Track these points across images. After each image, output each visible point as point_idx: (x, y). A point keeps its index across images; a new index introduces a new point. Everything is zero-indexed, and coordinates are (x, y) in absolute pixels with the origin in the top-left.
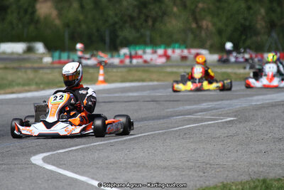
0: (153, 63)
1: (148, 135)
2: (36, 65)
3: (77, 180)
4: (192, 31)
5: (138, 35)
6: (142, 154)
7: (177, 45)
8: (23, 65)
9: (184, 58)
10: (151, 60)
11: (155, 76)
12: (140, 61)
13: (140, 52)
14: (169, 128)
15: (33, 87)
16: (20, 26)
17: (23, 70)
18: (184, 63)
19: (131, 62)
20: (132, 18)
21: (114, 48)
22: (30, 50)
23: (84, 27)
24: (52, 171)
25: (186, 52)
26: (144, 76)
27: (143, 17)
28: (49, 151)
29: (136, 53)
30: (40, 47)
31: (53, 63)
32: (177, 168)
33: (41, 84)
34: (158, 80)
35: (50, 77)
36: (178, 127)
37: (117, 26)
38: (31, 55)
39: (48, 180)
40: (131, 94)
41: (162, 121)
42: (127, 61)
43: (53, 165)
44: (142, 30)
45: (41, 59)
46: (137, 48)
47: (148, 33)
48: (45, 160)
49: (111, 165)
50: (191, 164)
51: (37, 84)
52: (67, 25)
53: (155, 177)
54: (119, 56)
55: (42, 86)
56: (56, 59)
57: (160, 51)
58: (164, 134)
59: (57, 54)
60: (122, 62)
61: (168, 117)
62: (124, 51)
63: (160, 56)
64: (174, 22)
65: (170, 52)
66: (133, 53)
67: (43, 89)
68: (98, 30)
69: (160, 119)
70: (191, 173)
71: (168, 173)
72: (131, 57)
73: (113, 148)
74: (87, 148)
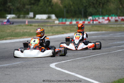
0: (103, 23)
1: (101, 55)
2: (52, 25)
3: (70, 74)
4: (120, 9)
5: (96, 11)
6: (98, 63)
7: (113, 15)
8: (46, 24)
9: (116, 21)
10: (102, 22)
11: (104, 29)
12: (97, 22)
13: (97, 18)
14: (110, 51)
15: (51, 34)
16: (45, 7)
17: (46, 27)
18: (116, 23)
19: (93, 22)
20: (93, 4)
21: (86, 16)
22: (49, 18)
23: (72, 7)
24: (59, 71)
25: (117, 18)
26: (99, 29)
27: (98, 3)
28: (58, 62)
29: (95, 19)
30: (53, 16)
31: (59, 23)
32: (114, 69)
33: (54, 32)
34: (105, 31)
35: (58, 29)
36: (114, 51)
37: (87, 7)
38: (50, 20)
39: (58, 74)
40: (93, 37)
41: (107, 48)
42: (91, 22)
43: (60, 68)
44: (98, 9)
45: (54, 21)
46: (96, 17)
47: (100, 10)
48: (56, 66)
49: (85, 68)
50: (120, 67)
51: (52, 32)
52: (65, 7)
53: (104, 73)
54: (88, 20)
55: (54, 34)
56: (61, 22)
57: (106, 18)
58: (108, 54)
59: (61, 19)
60: (89, 22)
61: (110, 47)
62: (90, 18)
63: (106, 20)
64: (112, 5)
65: (110, 18)
66: (94, 19)
67: (55, 35)
68: (78, 9)
69: (106, 47)
70: (120, 71)
71: (110, 71)
72: (93, 21)
73: (86, 60)
74: (74, 60)
